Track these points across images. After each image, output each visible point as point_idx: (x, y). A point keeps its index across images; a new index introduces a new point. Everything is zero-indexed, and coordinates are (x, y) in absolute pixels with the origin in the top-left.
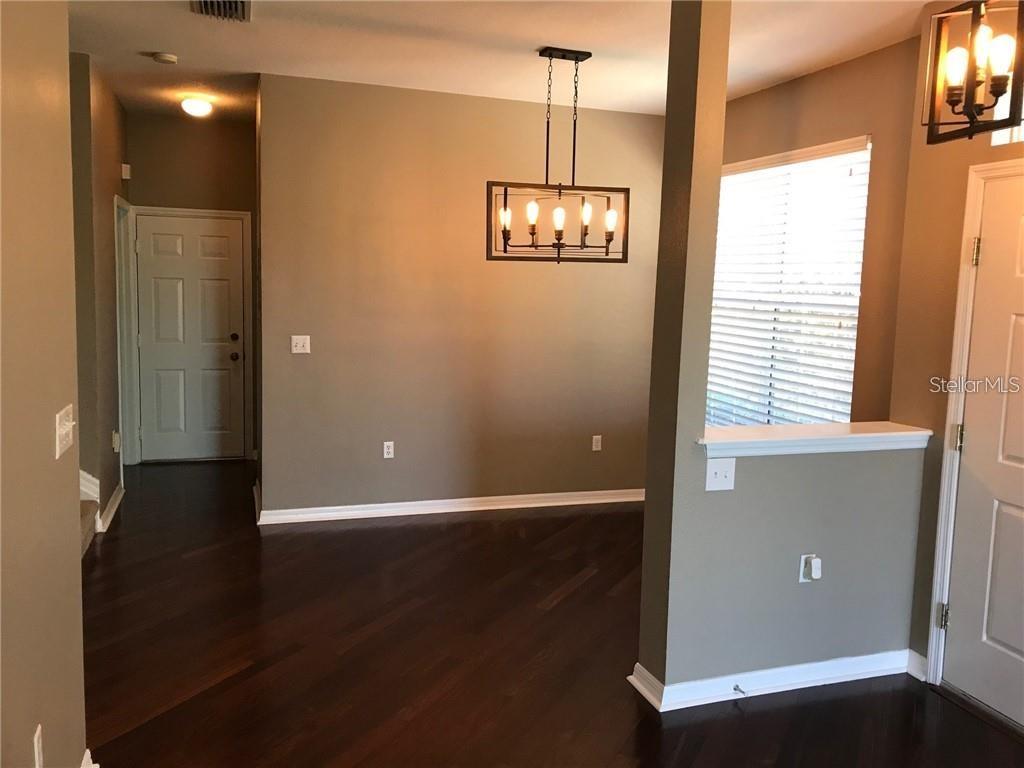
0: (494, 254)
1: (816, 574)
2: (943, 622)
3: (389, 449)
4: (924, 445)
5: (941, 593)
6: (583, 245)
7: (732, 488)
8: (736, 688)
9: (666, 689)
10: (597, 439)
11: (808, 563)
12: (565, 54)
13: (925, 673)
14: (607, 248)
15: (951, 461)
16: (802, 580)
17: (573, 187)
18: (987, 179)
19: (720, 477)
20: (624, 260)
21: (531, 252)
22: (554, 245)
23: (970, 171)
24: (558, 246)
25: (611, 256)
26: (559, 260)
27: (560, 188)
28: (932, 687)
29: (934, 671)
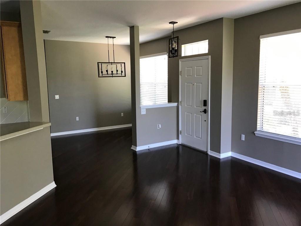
0: (100, 76)
1: (160, 127)
2: (181, 134)
3: (77, 119)
4: (176, 105)
5: (180, 129)
6: (117, 74)
7: (145, 113)
8: (149, 147)
9: (137, 147)
10: (122, 114)
11: (159, 126)
12: (111, 37)
13: (179, 143)
14: (122, 74)
15: (180, 107)
16: (158, 128)
17: (114, 63)
18: (182, 62)
19: (143, 112)
20: (125, 76)
21: (107, 75)
22: (111, 74)
23: (179, 61)
24: (112, 74)
25: (122, 76)
26: (112, 77)
27: (112, 63)
28: (180, 144)
29: (180, 142)
